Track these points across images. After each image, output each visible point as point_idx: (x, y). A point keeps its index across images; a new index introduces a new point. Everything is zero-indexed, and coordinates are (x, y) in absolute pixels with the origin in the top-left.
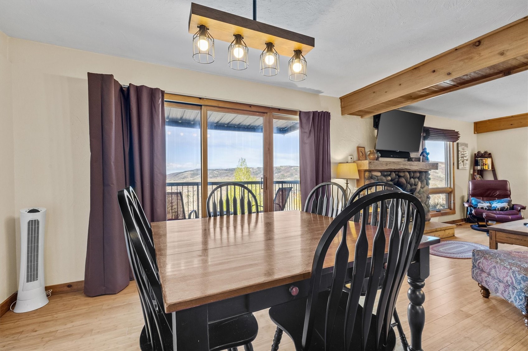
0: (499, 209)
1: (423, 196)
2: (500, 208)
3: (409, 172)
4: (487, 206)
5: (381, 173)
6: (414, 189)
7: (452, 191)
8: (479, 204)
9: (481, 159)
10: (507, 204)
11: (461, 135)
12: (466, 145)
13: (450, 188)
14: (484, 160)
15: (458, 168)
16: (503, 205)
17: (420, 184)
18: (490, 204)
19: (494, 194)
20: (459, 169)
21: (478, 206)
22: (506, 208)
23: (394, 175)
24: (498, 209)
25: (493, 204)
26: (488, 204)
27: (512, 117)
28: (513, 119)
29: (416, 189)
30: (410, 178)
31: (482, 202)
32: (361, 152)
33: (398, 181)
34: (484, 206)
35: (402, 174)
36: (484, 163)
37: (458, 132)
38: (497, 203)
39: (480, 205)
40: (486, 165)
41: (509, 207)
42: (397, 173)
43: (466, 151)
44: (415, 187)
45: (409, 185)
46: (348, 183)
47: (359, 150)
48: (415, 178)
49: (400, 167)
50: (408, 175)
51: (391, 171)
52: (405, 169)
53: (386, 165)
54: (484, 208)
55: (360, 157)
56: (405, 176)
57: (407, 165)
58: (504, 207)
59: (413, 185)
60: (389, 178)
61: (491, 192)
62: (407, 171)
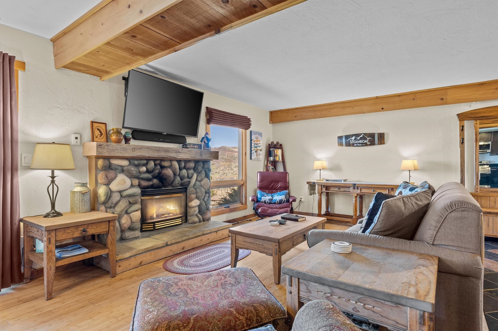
0: (278, 203)
1: (199, 191)
2: (278, 201)
3: (179, 161)
4: (269, 200)
5: (130, 162)
6: (186, 182)
7: (244, 183)
8: (262, 197)
9: (274, 150)
10: (285, 196)
11: (253, 123)
12: (260, 134)
13: (242, 180)
14: (275, 151)
15: (251, 159)
16: (281, 198)
17: (195, 176)
18: (272, 197)
19: (276, 186)
20: (252, 159)
21: (261, 200)
22: (284, 200)
23: (152, 164)
25: (274, 196)
26: (270, 197)
27: (296, 109)
28: (296, 111)
29: (189, 182)
30: (180, 169)
31: (265, 195)
32: (98, 130)
33: (160, 173)
34: (267, 200)
35: (166, 164)
36: (276, 154)
37: (250, 119)
38: (277, 196)
39: (264, 199)
40: (277, 156)
41: (285, 199)
42: (158, 162)
43: (259, 140)
44: (188, 180)
45: (178, 179)
46: (55, 175)
47: (94, 128)
48: (188, 169)
49: (159, 155)
50: (176, 164)
51: (148, 160)
52: (169, 157)
53: (133, 150)
54: (267, 201)
55: (95, 137)
56: (171, 167)
57: (171, 151)
58: (282, 200)
59: (185, 178)
60: (144, 169)
61: (275, 184)
62: (176, 160)
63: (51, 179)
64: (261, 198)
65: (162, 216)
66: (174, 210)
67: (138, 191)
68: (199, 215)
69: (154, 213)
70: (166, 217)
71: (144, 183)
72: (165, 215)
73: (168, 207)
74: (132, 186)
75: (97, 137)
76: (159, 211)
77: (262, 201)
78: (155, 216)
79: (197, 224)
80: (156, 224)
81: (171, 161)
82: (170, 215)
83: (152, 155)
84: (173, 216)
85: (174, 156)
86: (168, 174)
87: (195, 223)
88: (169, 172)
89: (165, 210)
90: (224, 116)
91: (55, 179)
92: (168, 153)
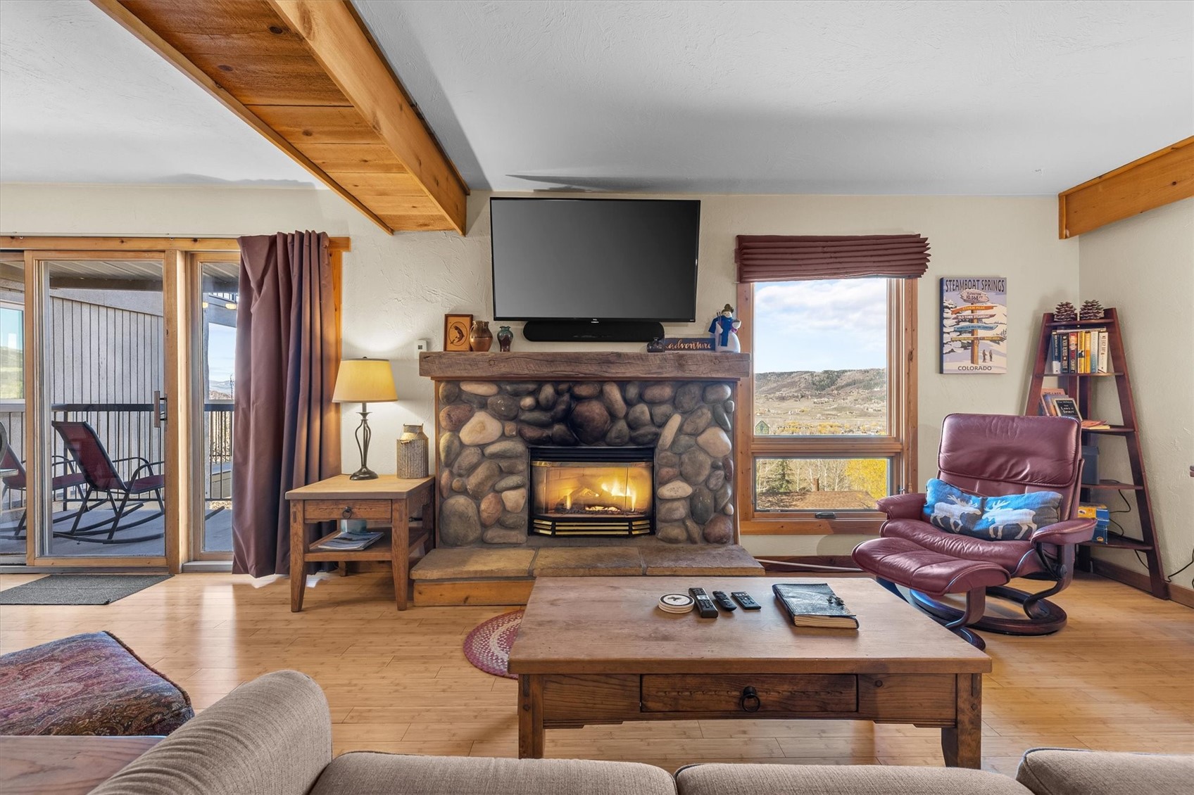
0: (1000, 533)
1: (687, 460)
2: (1001, 528)
3: (622, 383)
4: (962, 516)
5: (500, 387)
6: (644, 435)
7: (902, 449)
8: (938, 505)
9: (1064, 334)
10: (1034, 513)
12: (997, 285)
13: (897, 438)
14: (1073, 339)
15: (941, 371)
16: (1014, 518)
17: (676, 420)
18: (981, 508)
19: (1014, 472)
20: (944, 372)
21: (933, 512)
22: (1025, 528)
23: (548, 391)
24: (996, 530)
25: (991, 508)
26: (971, 508)
29: (657, 436)
30: (629, 403)
31: (953, 498)
32: (457, 328)
33: (569, 411)
34: (953, 515)
35: (583, 390)
36: (1073, 348)
37: (927, 239)
38: (1002, 507)
39: (942, 510)
40: (1084, 356)
42: (563, 387)
43: (989, 304)
44: (654, 429)
45: (622, 425)
46: (367, 412)
47: (449, 325)
48: (652, 403)
49: (552, 370)
50: (614, 393)
51: (540, 382)
52: (581, 375)
53: (492, 363)
54: (952, 521)
55: (449, 342)
56: (600, 396)
57: (586, 362)
58: (1017, 527)
59: (644, 425)
60: (528, 401)
61: (1007, 462)
62: (614, 381)
63: (361, 417)
64: (933, 507)
65: (587, 509)
66: (622, 497)
67: (518, 447)
68: (689, 523)
69: (566, 497)
70: (598, 512)
71: (531, 433)
72: (594, 505)
73: (604, 488)
74: (503, 437)
75: (452, 343)
76: (580, 494)
77: (935, 517)
78: (568, 505)
79: (680, 545)
80: (557, 524)
81: (603, 381)
82: (610, 509)
83: (536, 372)
84: (619, 514)
85: (596, 373)
86: (587, 414)
87: (674, 541)
88: (594, 410)
89: (597, 495)
90: (794, 250)
91: (367, 418)
92: (577, 366)
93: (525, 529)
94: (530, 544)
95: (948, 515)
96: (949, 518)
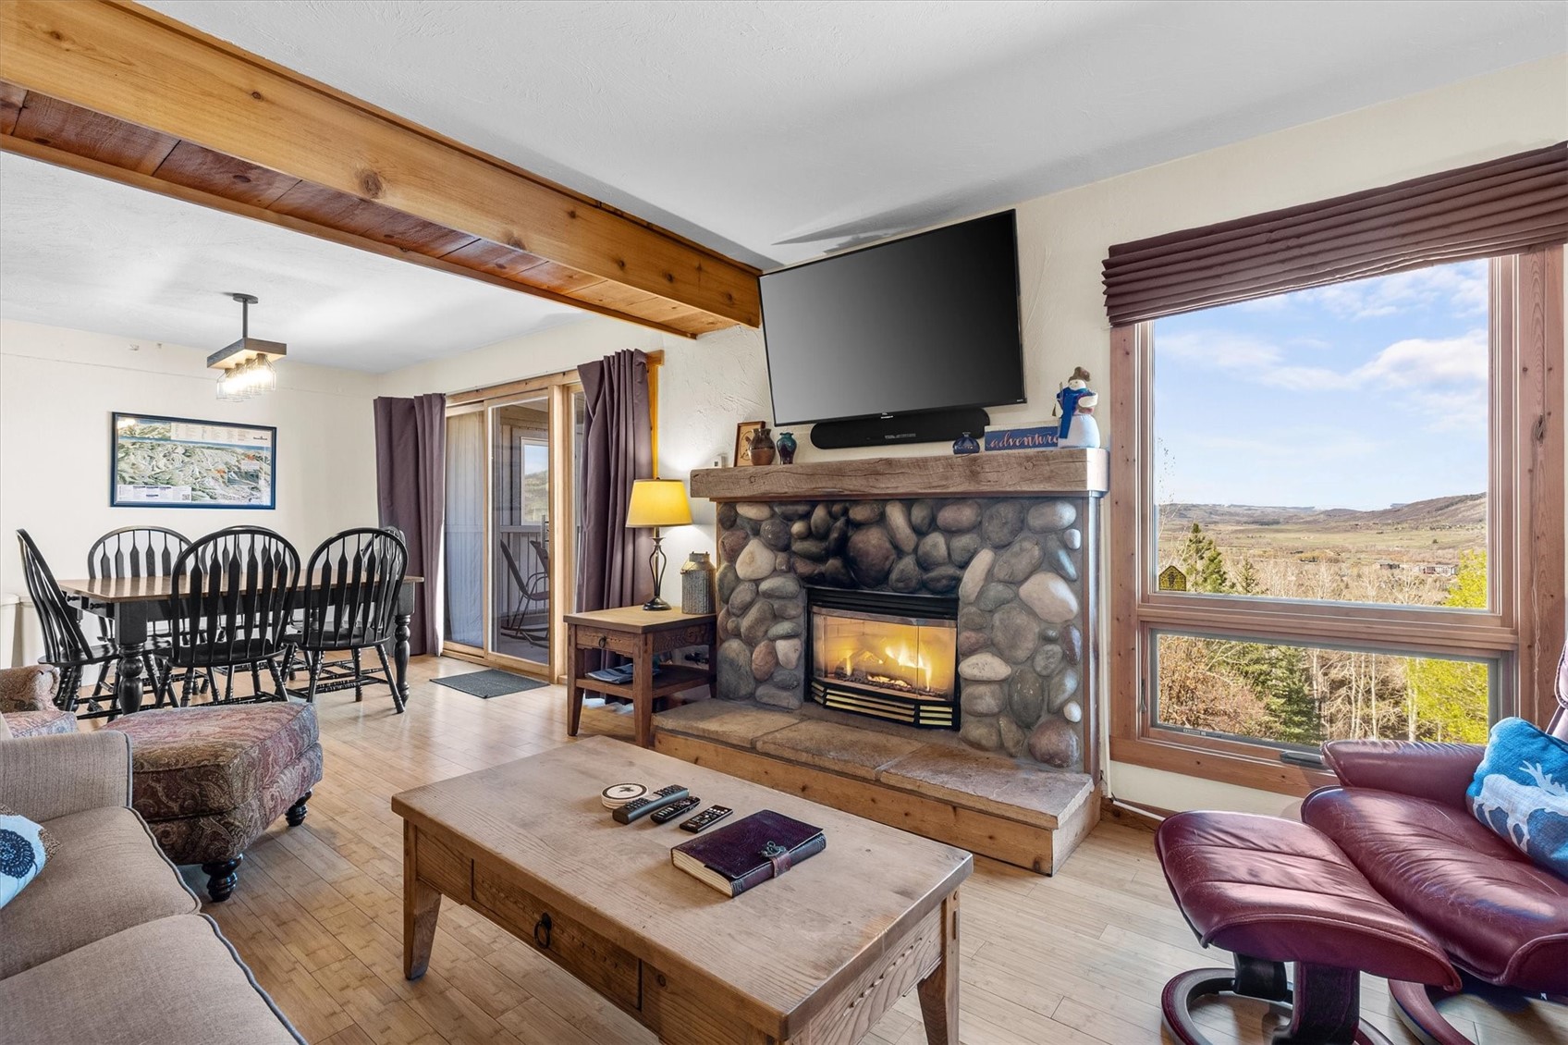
1: (998, 623)
3: (908, 501)
4: (1538, 818)
5: (772, 510)
6: (938, 580)
17: (984, 559)
21: (1480, 794)
23: (819, 514)
29: (955, 582)
30: (920, 532)
31: (1535, 770)
33: (843, 541)
34: (1517, 811)
35: (858, 513)
39: (1495, 792)
42: (836, 508)
44: (952, 571)
45: (908, 564)
46: (661, 537)
47: (741, 436)
48: (950, 532)
49: (813, 486)
50: (896, 515)
51: (813, 502)
52: (846, 493)
53: (753, 479)
54: (1511, 823)
55: (739, 456)
56: (881, 519)
57: (850, 474)
59: (939, 565)
60: (797, 527)
62: (900, 500)
64: (1485, 784)
65: (870, 678)
66: (912, 668)
67: (787, 584)
68: (1003, 722)
69: (845, 660)
70: (881, 685)
71: (804, 567)
72: (878, 675)
73: (889, 652)
74: (775, 572)
75: (742, 457)
76: (861, 658)
77: (1481, 806)
78: (849, 671)
79: (987, 754)
81: (885, 500)
82: (898, 682)
83: (796, 490)
84: (908, 691)
85: (862, 489)
86: (861, 545)
87: (977, 745)
88: (870, 542)
89: (881, 662)
91: (661, 543)
92: (840, 480)
93: (800, 692)
94: (803, 712)
95: (1505, 807)
96: (1506, 815)
